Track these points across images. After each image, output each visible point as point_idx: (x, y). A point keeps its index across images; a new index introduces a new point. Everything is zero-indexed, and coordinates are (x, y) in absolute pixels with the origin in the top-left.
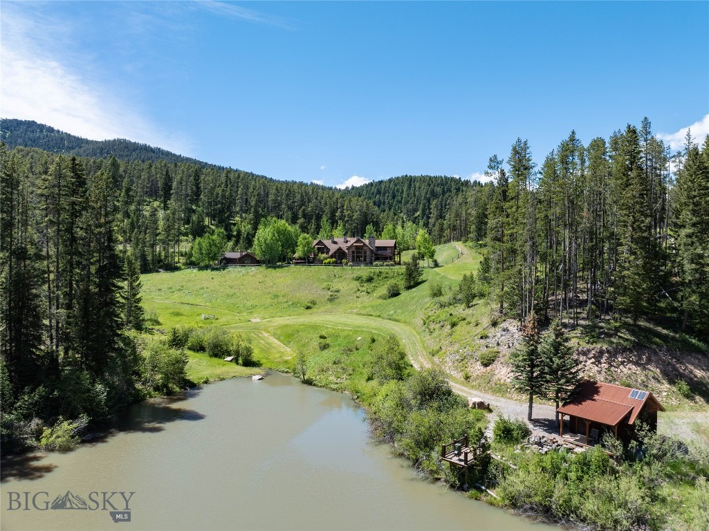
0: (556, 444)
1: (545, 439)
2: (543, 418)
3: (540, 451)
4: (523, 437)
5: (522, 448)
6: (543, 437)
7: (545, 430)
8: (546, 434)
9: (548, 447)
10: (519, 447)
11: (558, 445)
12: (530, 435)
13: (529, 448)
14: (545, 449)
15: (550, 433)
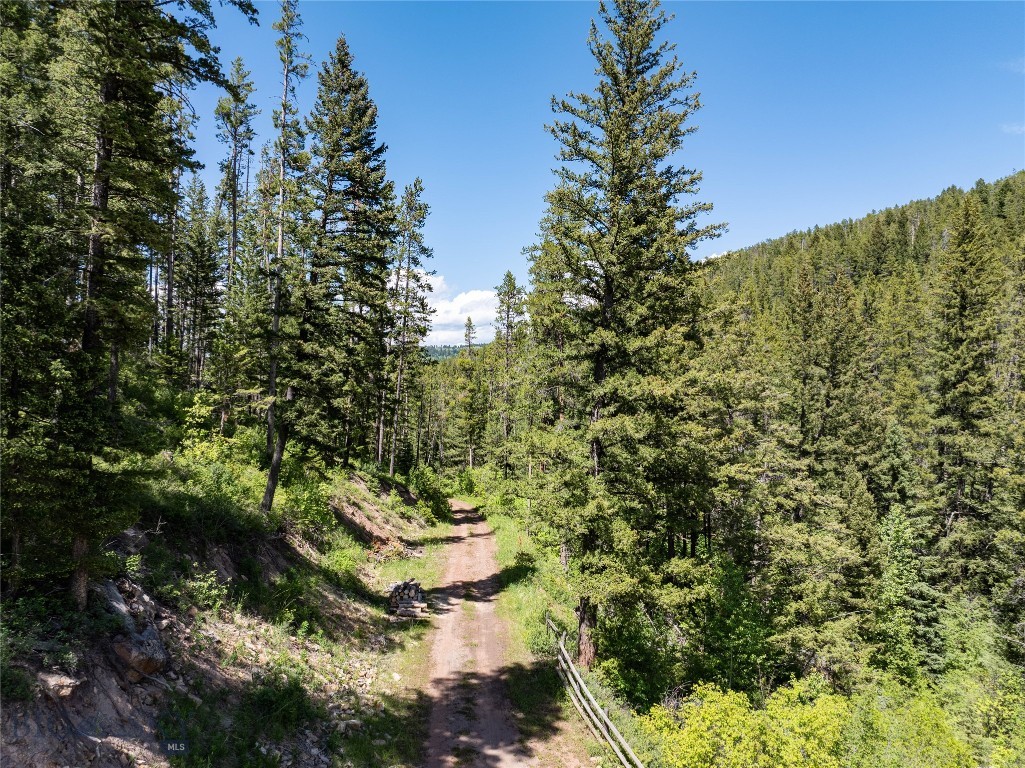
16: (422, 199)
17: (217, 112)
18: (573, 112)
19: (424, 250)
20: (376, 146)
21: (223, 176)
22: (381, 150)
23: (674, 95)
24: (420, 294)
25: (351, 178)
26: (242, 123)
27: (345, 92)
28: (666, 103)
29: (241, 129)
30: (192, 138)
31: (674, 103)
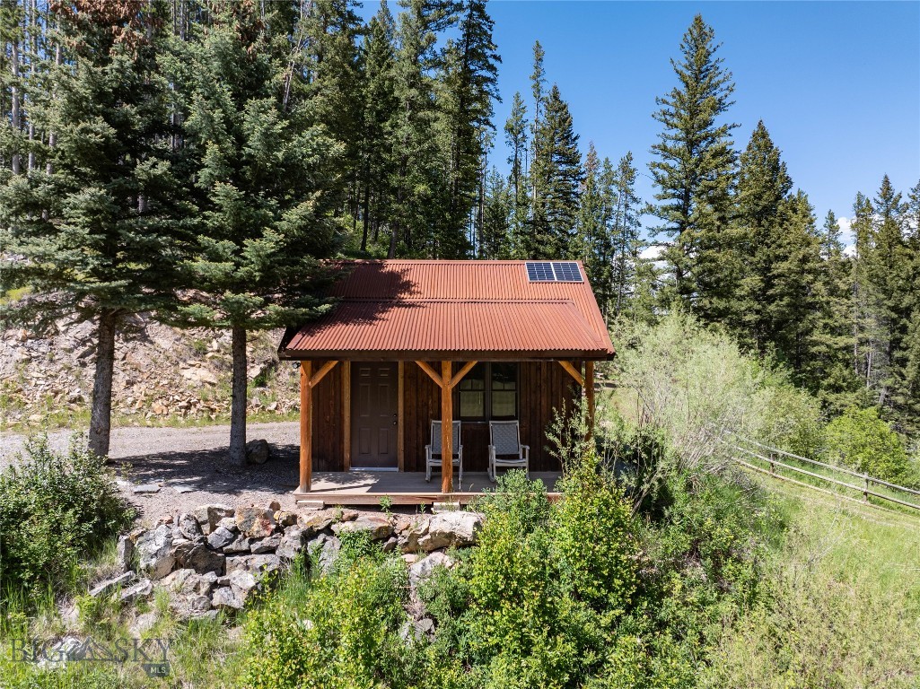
0: (294, 532)
1: (225, 524)
2: (154, 452)
3: (219, 596)
4: (94, 545)
5: (96, 614)
6: (214, 516)
7: (201, 486)
8: (221, 501)
9: (258, 560)
10: (73, 614)
11: (309, 535)
12: (127, 525)
13: (144, 600)
14: (242, 578)
15: (233, 491)
16: (632, 166)
17: (506, 129)
18: (667, 103)
19: (635, 200)
20: (574, 136)
21: (511, 166)
22: (576, 138)
23: (722, 86)
24: (632, 228)
25: (559, 154)
26: (519, 132)
27: (557, 112)
28: (717, 91)
29: (520, 136)
30: (493, 146)
31: (722, 90)
